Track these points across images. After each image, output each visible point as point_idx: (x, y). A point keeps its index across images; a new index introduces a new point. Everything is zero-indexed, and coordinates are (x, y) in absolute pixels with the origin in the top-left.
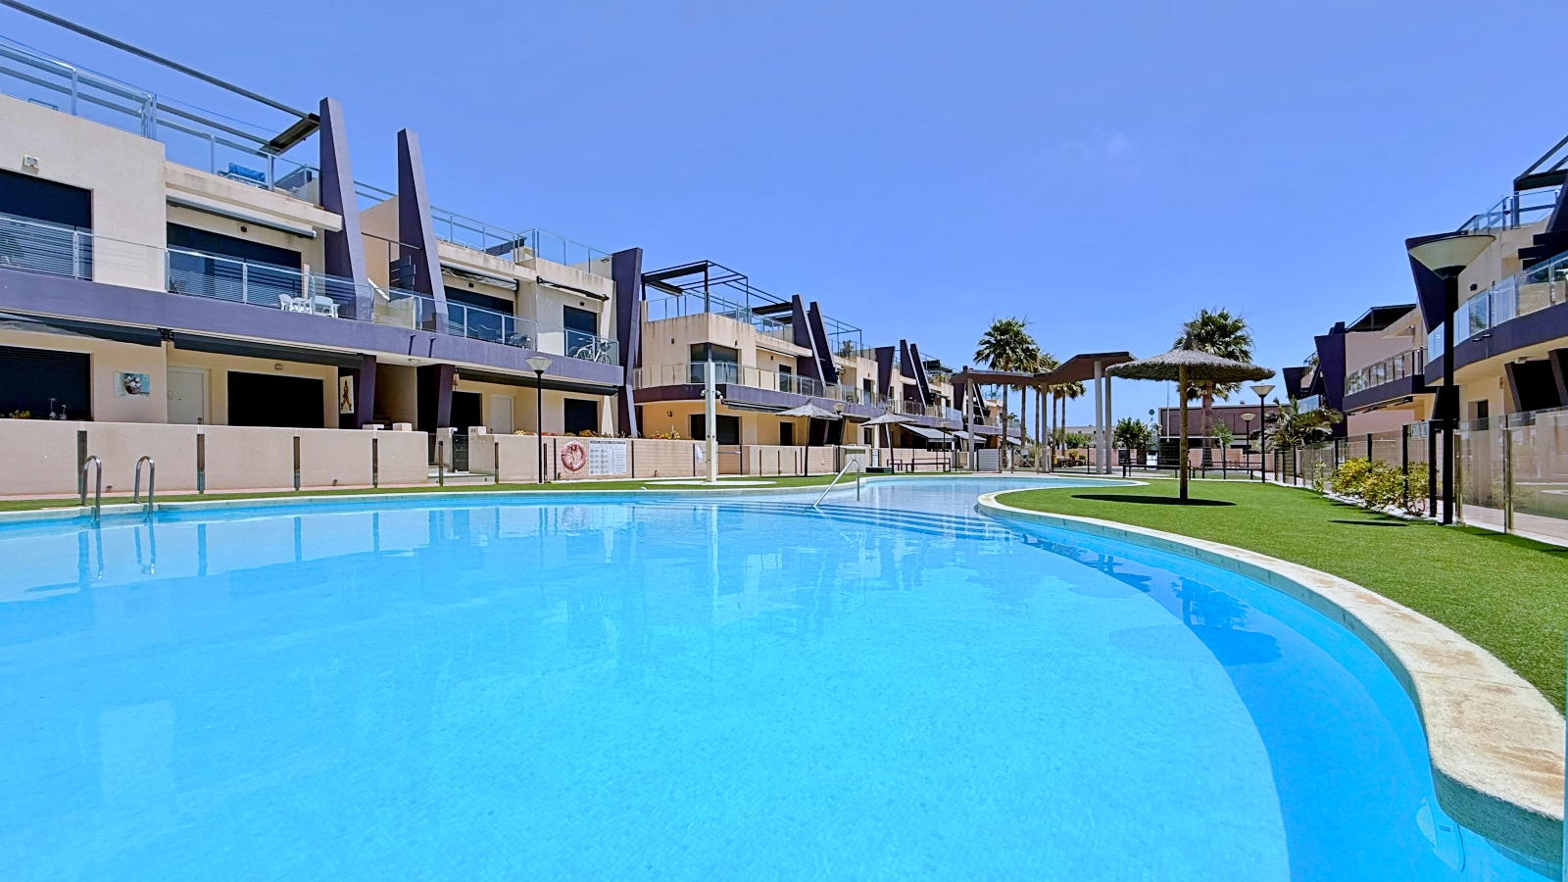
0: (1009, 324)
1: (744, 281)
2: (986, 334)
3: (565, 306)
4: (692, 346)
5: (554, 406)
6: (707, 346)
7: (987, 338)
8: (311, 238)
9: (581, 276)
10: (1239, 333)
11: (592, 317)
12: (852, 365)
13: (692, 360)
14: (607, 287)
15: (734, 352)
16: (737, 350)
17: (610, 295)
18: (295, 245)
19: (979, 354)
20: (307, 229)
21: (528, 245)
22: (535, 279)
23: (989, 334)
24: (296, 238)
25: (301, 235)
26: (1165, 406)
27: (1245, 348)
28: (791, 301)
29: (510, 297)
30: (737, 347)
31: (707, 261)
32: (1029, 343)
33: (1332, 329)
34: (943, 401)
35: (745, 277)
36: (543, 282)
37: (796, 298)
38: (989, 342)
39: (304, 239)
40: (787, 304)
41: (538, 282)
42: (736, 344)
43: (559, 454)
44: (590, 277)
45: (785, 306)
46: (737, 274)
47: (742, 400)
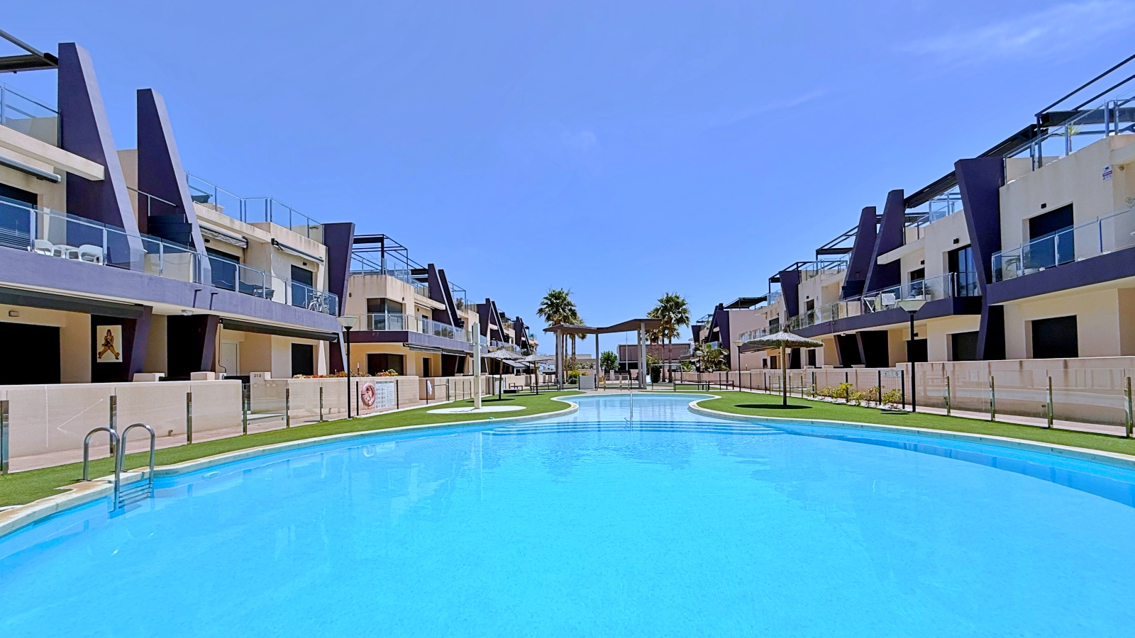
0: (560, 293)
1: (404, 253)
2: (545, 298)
3: (292, 266)
4: (368, 299)
5: (281, 351)
6: (383, 300)
7: (546, 301)
8: (55, 181)
9: (303, 240)
10: (684, 307)
11: (309, 274)
12: (466, 316)
13: (369, 311)
14: (321, 251)
15: (399, 305)
16: (402, 304)
17: (324, 259)
18: (33, 187)
19: (541, 310)
20: (48, 170)
21: (211, 200)
22: (270, 241)
23: (546, 298)
24: (35, 179)
25: (41, 177)
26: (624, 343)
27: (687, 315)
28: (427, 268)
29: (239, 253)
30: (404, 302)
31: (383, 235)
32: (572, 306)
33: (717, 307)
34: (510, 340)
35: (406, 249)
36: (278, 244)
37: (431, 266)
38: (547, 304)
39: (44, 182)
40: (424, 269)
41: (273, 244)
42: (403, 299)
43: (360, 394)
44: (309, 242)
45: (423, 271)
46: (401, 246)
47: (418, 343)
